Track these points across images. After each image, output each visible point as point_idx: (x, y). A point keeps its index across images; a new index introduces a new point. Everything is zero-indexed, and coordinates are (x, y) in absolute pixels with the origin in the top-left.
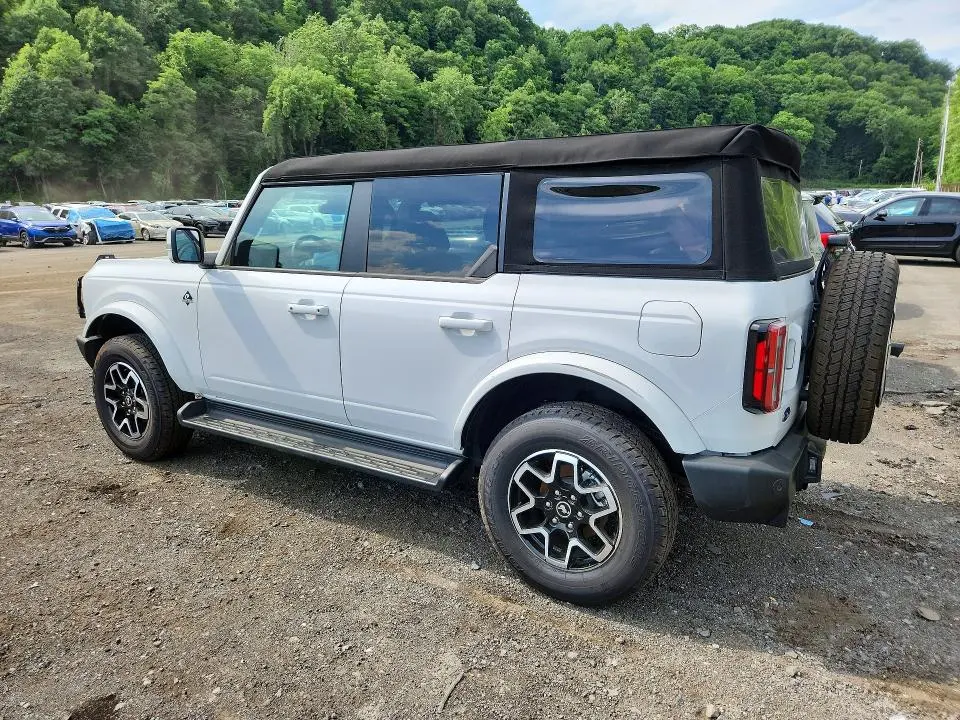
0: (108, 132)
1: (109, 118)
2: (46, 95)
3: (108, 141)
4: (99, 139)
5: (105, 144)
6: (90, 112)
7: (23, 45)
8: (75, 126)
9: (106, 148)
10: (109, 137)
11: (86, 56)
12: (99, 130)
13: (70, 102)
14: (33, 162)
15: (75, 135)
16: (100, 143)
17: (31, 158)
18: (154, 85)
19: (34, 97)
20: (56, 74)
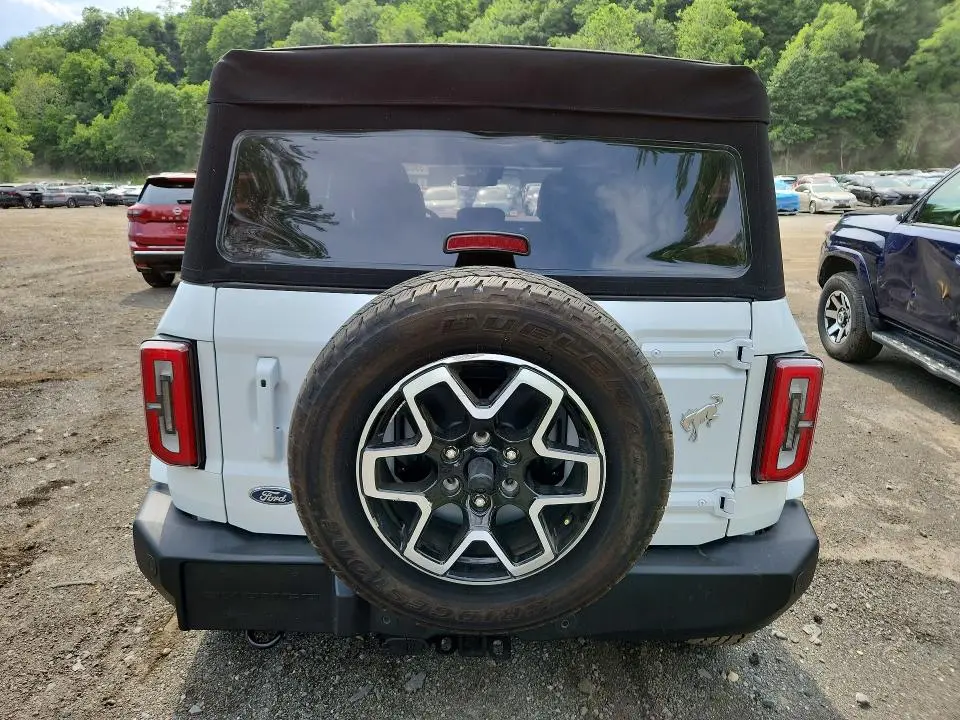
0: (861, 101)
1: (866, 86)
2: (811, 72)
3: (858, 111)
4: (850, 110)
5: (855, 114)
6: (848, 83)
7: (803, 26)
8: (830, 99)
9: (855, 118)
10: (860, 107)
11: (860, 24)
12: (852, 101)
13: (832, 75)
14: (783, 138)
15: (828, 108)
16: (850, 114)
17: (781, 134)
18: (925, 44)
19: (799, 75)
20: (826, 49)
